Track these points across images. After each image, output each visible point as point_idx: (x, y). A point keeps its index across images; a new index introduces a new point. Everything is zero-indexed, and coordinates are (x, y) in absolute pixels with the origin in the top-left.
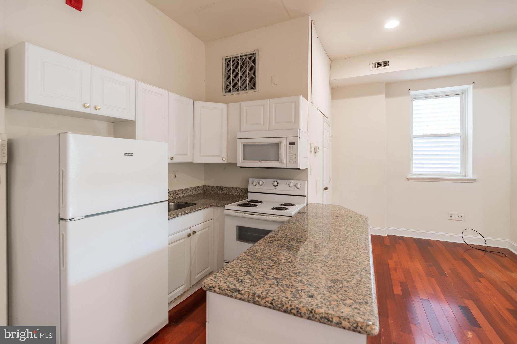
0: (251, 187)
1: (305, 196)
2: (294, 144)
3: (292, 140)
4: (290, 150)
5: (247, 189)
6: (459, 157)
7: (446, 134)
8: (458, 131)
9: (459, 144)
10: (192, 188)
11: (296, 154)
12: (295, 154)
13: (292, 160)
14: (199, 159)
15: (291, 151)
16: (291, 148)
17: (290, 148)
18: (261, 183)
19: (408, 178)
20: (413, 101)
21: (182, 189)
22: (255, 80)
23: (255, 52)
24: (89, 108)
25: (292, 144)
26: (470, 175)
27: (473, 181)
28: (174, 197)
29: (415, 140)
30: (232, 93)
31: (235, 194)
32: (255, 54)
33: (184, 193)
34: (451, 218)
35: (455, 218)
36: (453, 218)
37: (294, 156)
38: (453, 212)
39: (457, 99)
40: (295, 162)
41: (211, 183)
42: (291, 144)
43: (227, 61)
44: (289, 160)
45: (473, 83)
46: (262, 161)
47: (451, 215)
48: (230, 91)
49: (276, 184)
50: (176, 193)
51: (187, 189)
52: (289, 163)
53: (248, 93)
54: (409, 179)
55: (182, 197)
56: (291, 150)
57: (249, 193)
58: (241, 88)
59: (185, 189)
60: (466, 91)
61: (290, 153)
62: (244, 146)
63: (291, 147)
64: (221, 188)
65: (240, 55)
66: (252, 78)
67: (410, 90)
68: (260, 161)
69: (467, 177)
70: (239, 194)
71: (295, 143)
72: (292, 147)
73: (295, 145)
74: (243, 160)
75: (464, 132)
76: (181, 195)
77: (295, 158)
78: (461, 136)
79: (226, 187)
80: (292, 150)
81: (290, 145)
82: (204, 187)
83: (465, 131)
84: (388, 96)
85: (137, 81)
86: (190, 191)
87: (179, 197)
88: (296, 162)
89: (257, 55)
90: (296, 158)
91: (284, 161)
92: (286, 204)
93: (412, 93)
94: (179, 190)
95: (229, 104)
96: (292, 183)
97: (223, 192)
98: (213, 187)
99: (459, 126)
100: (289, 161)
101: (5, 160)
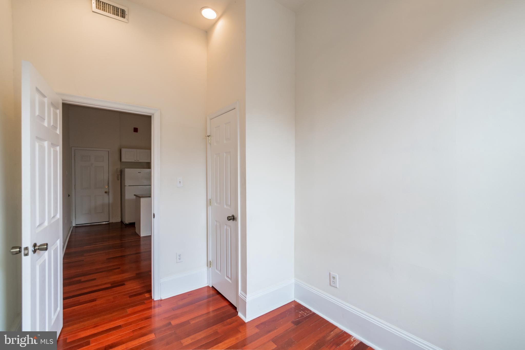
24: (136, 161)
101: (120, 174)
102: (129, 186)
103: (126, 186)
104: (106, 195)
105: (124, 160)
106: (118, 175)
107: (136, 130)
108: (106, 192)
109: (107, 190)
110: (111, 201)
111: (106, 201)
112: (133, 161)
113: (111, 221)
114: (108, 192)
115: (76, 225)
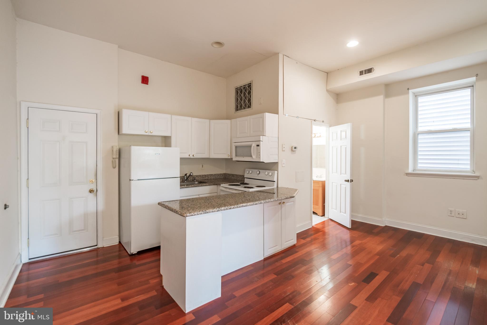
0: (246, 174)
1: (275, 181)
5: (244, 176)
6: (468, 153)
7: (453, 129)
8: (468, 126)
9: (469, 139)
10: (215, 174)
11: (260, 152)
13: (258, 156)
14: (213, 156)
18: (251, 172)
20: (419, 98)
21: (207, 175)
22: (251, 102)
23: (250, 82)
24: (148, 132)
25: (258, 146)
27: (477, 177)
28: (201, 179)
29: (420, 137)
30: (239, 111)
31: (240, 179)
32: (251, 83)
33: (209, 177)
34: (451, 215)
35: (455, 215)
36: (453, 215)
37: (259, 154)
38: (453, 209)
39: (468, 92)
41: (229, 172)
43: (237, 90)
44: (256, 156)
45: (477, 75)
46: (244, 157)
47: (451, 211)
48: (238, 110)
49: (258, 172)
50: (203, 177)
51: (211, 175)
52: (256, 158)
53: (247, 111)
54: (407, 174)
55: (207, 179)
57: (245, 179)
58: (244, 107)
59: (209, 175)
60: (474, 83)
62: (236, 147)
64: (233, 175)
65: (243, 85)
66: (249, 100)
67: (408, 89)
70: (242, 179)
72: (257, 148)
74: (236, 156)
76: (207, 178)
78: (471, 130)
79: (236, 175)
80: (258, 150)
81: (257, 146)
82: (225, 174)
85: (172, 115)
86: (214, 176)
87: (205, 179)
88: (260, 158)
89: (252, 84)
91: (254, 157)
94: (205, 175)
95: (232, 120)
96: (267, 172)
97: (234, 178)
98: (229, 174)
99: (469, 120)
101: (118, 157)
102: (138, 180)
103: (132, 181)
104: (92, 195)
105: (125, 130)
106: (113, 158)
107: (145, 80)
108: (91, 191)
109: (93, 187)
110: (101, 207)
111: (92, 208)
112: (143, 133)
113: (100, 246)
114: (95, 191)
115: (29, 259)
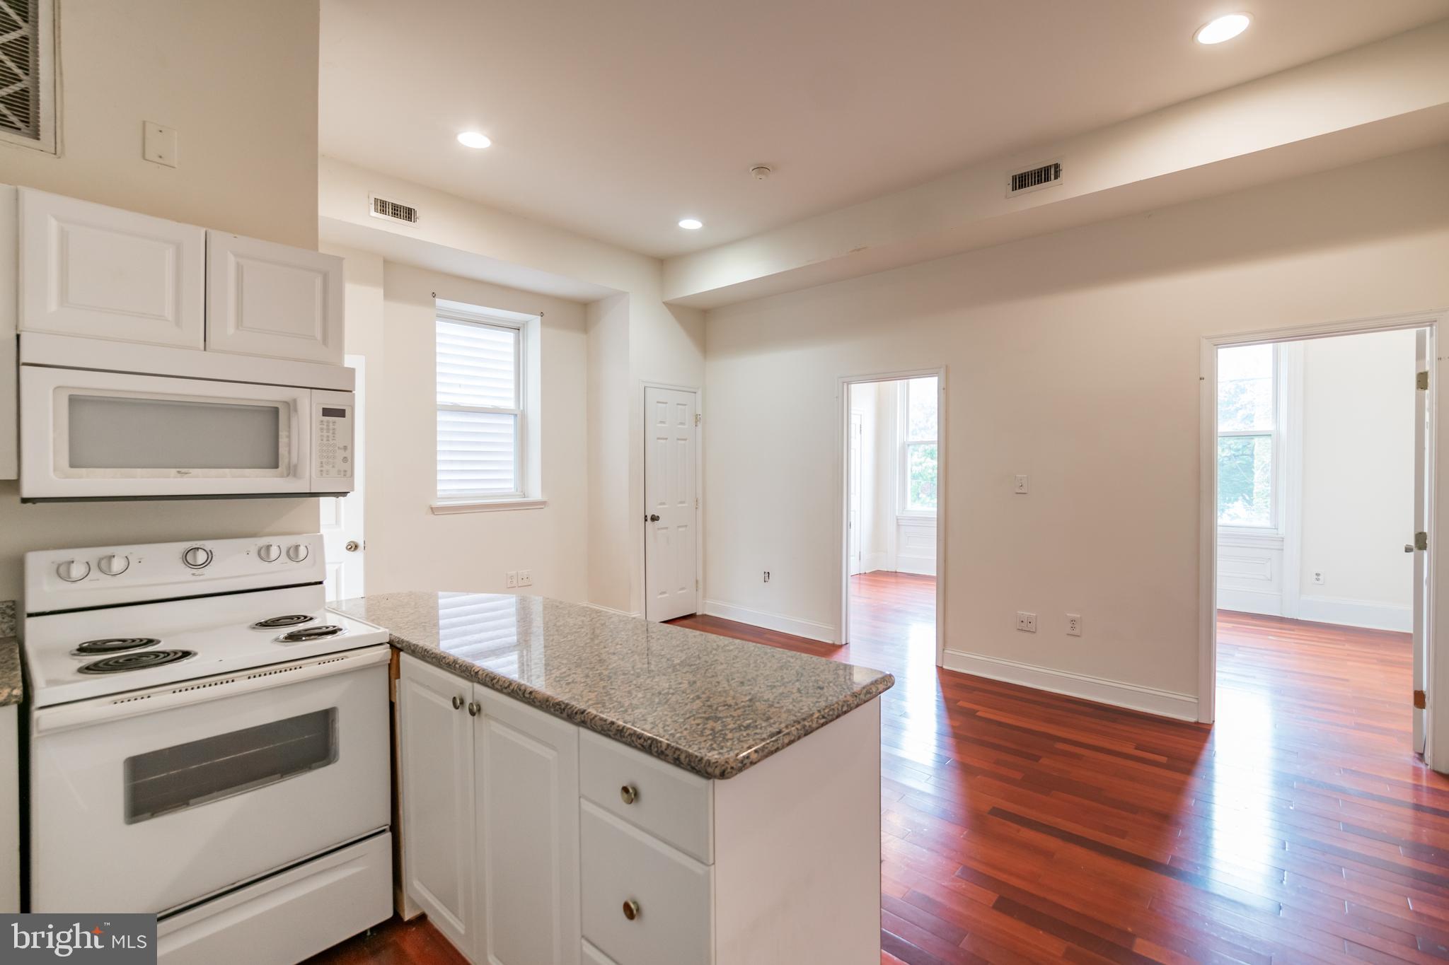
0: (46, 587)
1: (322, 583)
2: (340, 413)
3: (334, 401)
4: (325, 434)
6: (512, 458)
7: (493, 409)
8: (511, 405)
9: (511, 431)
11: (349, 447)
12: (345, 448)
13: (333, 467)
15: (330, 434)
16: (328, 426)
17: (325, 427)
18: (117, 565)
19: (432, 508)
20: (437, 322)
25: (333, 413)
26: (536, 494)
27: (542, 504)
29: (441, 417)
34: (511, 585)
35: (517, 584)
36: (514, 584)
37: (341, 454)
39: (509, 337)
40: (345, 471)
42: (327, 412)
44: (322, 466)
45: (542, 314)
47: (511, 578)
49: (197, 557)
52: (322, 475)
54: (433, 510)
56: (331, 432)
60: (524, 324)
61: (325, 442)
62: (74, 401)
63: (328, 422)
67: (434, 295)
68: (183, 470)
69: (528, 497)
71: (344, 411)
72: (331, 424)
73: (344, 417)
74: (73, 466)
75: (521, 408)
77: (345, 460)
78: (516, 415)
80: (333, 433)
81: (324, 415)
83: (524, 408)
84: (387, 296)
88: (348, 474)
90: (350, 460)
92: (278, 620)
93: (439, 302)
96: (278, 544)
99: (512, 395)
100: (322, 471)
